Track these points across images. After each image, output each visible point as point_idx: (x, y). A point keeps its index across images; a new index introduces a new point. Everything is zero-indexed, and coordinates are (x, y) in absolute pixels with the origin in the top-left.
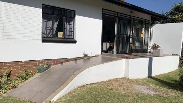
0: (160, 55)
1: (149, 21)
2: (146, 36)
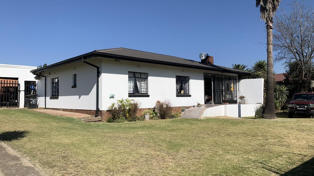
0: (246, 103)
1: (236, 77)
2: (235, 90)
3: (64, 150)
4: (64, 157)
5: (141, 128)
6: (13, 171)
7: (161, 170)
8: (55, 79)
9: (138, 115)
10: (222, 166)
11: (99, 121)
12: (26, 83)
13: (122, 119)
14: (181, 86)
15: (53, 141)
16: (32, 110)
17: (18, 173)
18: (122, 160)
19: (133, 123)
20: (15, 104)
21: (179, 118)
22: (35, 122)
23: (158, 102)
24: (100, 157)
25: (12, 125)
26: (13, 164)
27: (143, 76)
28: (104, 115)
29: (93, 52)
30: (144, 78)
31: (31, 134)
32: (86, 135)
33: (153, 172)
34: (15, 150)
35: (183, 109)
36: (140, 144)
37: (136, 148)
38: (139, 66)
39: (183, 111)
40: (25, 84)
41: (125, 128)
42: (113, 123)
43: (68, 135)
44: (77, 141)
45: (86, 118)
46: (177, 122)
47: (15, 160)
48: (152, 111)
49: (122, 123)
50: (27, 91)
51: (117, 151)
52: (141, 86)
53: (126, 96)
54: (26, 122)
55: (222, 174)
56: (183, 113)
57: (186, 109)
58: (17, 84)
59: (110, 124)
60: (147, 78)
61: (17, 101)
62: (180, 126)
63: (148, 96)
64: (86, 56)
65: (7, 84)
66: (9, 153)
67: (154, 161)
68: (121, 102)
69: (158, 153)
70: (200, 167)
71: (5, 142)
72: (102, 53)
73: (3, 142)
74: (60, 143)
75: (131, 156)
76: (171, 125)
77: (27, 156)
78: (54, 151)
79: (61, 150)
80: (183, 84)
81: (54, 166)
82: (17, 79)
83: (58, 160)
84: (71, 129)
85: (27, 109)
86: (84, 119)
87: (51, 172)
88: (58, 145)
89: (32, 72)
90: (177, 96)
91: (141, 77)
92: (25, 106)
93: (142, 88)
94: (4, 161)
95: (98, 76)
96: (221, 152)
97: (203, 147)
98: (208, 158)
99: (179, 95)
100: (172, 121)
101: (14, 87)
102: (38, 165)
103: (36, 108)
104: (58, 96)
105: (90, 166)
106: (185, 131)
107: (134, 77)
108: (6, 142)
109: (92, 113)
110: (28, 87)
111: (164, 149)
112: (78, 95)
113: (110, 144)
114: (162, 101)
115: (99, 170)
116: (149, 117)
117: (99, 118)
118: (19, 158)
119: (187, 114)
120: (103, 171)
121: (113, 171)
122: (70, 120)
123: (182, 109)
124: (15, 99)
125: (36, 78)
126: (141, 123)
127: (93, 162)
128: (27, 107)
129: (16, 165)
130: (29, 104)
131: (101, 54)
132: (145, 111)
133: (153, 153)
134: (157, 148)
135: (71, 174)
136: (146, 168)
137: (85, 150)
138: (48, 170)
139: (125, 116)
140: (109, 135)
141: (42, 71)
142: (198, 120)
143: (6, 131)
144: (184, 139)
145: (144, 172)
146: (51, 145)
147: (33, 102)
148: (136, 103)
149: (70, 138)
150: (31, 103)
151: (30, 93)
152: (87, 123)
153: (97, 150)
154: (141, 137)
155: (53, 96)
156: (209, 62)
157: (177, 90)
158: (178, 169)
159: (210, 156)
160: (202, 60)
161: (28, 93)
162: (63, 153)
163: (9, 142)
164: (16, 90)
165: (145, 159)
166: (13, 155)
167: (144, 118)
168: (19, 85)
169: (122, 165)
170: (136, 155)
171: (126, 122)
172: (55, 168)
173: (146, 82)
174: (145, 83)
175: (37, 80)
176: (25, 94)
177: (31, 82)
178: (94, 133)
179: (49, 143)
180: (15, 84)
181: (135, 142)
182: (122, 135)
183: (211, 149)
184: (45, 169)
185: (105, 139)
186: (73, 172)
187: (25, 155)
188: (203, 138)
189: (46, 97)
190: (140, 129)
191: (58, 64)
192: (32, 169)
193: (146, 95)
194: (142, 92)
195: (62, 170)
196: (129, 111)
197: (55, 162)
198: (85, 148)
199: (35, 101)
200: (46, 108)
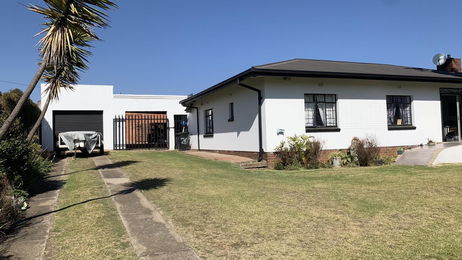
3: (207, 204)
4: (204, 213)
5: (322, 179)
6: (141, 226)
7: (335, 242)
8: (209, 110)
9: (321, 159)
10: (446, 244)
11: (264, 167)
12: (176, 117)
13: (296, 165)
14: (398, 111)
15: (197, 192)
16: (183, 153)
17: (146, 229)
18: (280, 222)
19: (312, 172)
20: (164, 144)
21: (392, 164)
22: (182, 168)
23: (355, 139)
24: (251, 216)
25: (155, 170)
26: (144, 218)
27: (328, 100)
28: (270, 159)
29: (251, 69)
30: (331, 102)
31: (172, 183)
32: (240, 186)
33: (322, 243)
34: (150, 201)
35: (400, 150)
36: (313, 202)
37: (306, 208)
38: (321, 85)
39: (400, 153)
40: (175, 119)
41: (298, 177)
42: (282, 171)
43: (217, 185)
44: (226, 193)
45: (246, 162)
46: (386, 170)
47: (146, 214)
48: (346, 154)
49: (296, 171)
50: (178, 129)
51: (276, 210)
52: (326, 115)
53: (301, 132)
54: (171, 168)
55: (443, 257)
56: (399, 156)
57: (406, 151)
58: (165, 119)
59: (278, 172)
60: (335, 103)
61: (167, 141)
62: (390, 177)
63: (339, 130)
64: (242, 77)
65: (154, 119)
66: (142, 204)
67: (328, 227)
68: (294, 140)
69: (339, 216)
70: (404, 242)
71: (141, 192)
72: (263, 69)
73: (140, 191)
74: (204, 195)
75: (295, 219)
76: (373, 175)
77: (161, 209)
78: (193, 205)
79: (203, 204)
80: (401, 110)
81: (190, 224)
82: (165, 113)
83: (196, 216)
84: (223, 177)
85: (178, 151)
86: (243, 164)
87: (184, 231)
88: (200, 197)
89: (182, 103)
90: (390, 129)
91: (326, 102)
92: (175, 148)
93: (327, 117)
94: (134, 214)
95: (260, 103)
96: (452, 221)
97: (421, 211)
98: (424, 228)
99: (392, 126)
100: (377, 169)
101: (162, 124)
102: (170, 222)
103: (188, 150)
104: (213, 133)
105: (234, 228)
106: (396, 185)
107: (314, 101)
108: (143, 191)
109: (254, 156)
110: (178, 122)
111: (350, 211)
112: (236, 131)
113: (269, 199)
114: (361, 137)
115: (245, 233)
116: (339, 164)
117: (264, 163)
118: (152, 211)
119: (407, 158)
120: (249, 236)
121: (263, 237)
122: (225, 165)
123: (398, 150)
124: (164, 138)
125: (187, 110)
126: (324, 172)
127: (240, 222)
128: (178, 148)
129: (146, 219)
130: (180, 144)
131: (261, 71)
132: (333, 153)
133: (331, 215)
134: (339, 209)
135: (208, 235)
136: (313, 236)
137: (233, 206)
138: (181, 229)
139: (301, 160)
140: (272, 186)
141: (192, 101)
142: (425, 168)
143: (145, 178)
144: (389, 198)
145: (308, 241)
146: (192, 197)
147: (184, 142)
148: (316, 141)
149: (219, 189)
150: (182, 143)
151: (181, 131)
152: (247, 170)
153: (248, 207)
154: (317, 191)
155: (207, 133)
156: (453, 70)
157: (389, 118)
158: (364, 243)
159: (429, 226)
160: (438, 67)
161: (179, 130)
162: (205, 208)
163: (146, 191)
164: (165, 127)
165: (315, 224)
166: (146, 207)
167: (332, 164)
168: (167, 120)
169: (278, 229)
170: (302, 217)
171: (302, 170)
172: (190, 227)
173: (334, 108)
174: (333, 111)
175: (189, 113)
176: (175, 132)
177: (182, 116)
178: (251, 183)
179: (190, 195)
180: (164, 119)
181: (307, 198)
182: (289, 188)
183: (435, 216)
184: (177, 227)
185: (264, 192)
186: (211, 234)
187: (159, 209)
188: (426, 197)
189: (200, 136)
190: (321, 181)
191: (209, 90)
192: (162, 225)
193: (335, 128)
194: (328, 125)
195: (197, 230)
196: (307, 153)
197: (191, 219)
198: (233, 203)
199: (186, 140)
200: (199, 150)
